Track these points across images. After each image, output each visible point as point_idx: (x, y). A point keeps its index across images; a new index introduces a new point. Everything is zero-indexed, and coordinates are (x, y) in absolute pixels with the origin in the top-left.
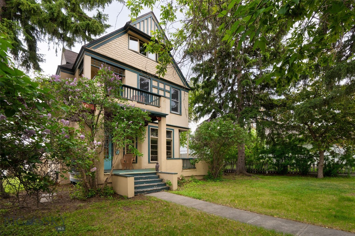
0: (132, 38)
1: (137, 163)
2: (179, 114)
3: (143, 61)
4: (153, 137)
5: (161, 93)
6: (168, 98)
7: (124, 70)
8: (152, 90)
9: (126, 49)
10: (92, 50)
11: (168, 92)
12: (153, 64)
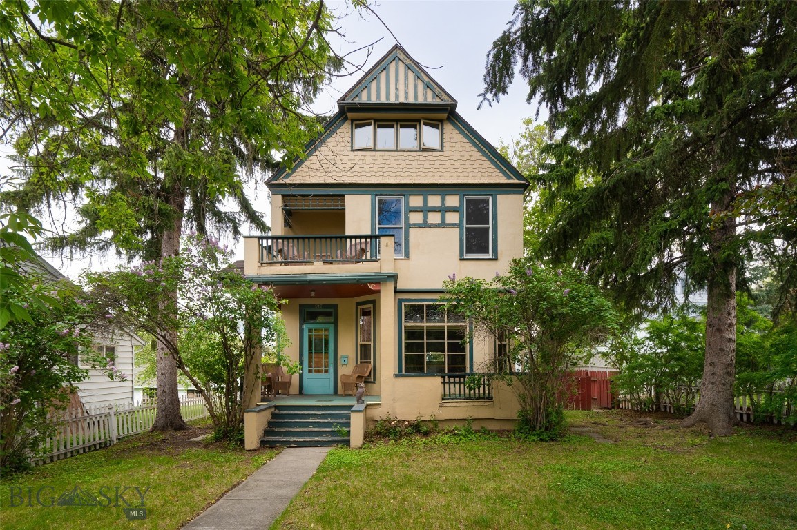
0: (359, 124)
1: (374, 383)
2: (491, 257)
3: (384, 162)
4: (411, 324)
5: (434, 218)
6: (454, 225)
7: (344, 196)
8: (407, 218)
9: (347, 153)
10: (282, 182)
11: (455, 210)
12: (411, 158)
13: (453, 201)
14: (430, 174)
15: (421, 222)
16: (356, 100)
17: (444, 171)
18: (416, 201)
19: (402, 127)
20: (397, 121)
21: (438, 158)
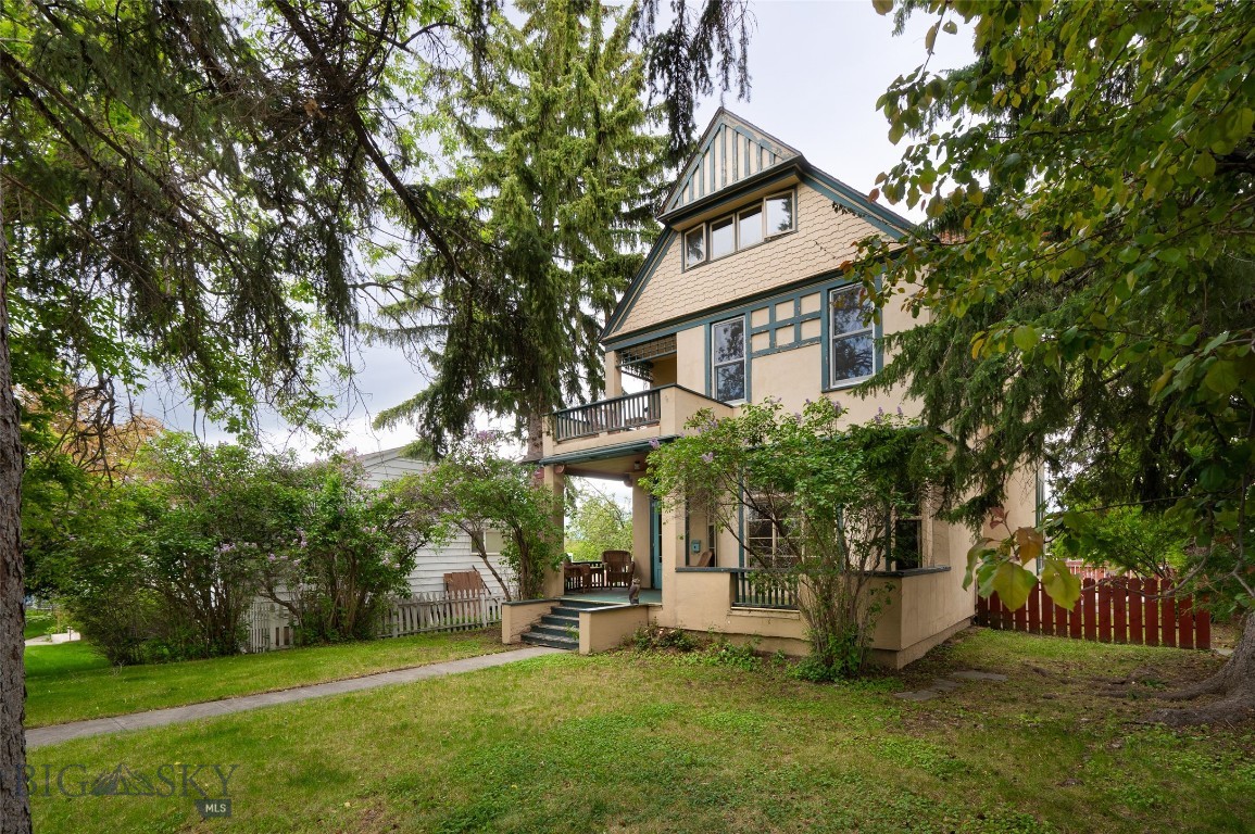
3: (720, 274)
5: (785, 337)
6: (812, 341)
7: (675, 334)
8: (750, 346)
9: (677, 278)
10: (613, 335)
11: (814, 317)
12: (754, 258)
13: (812, 304)
14: (778, 273)
15: (767, 346)
16: (678, 207)
17: (797, 261)
18: (760, 318)
19: (743, 217)
20: (735, 211)
21: (789, 245)
